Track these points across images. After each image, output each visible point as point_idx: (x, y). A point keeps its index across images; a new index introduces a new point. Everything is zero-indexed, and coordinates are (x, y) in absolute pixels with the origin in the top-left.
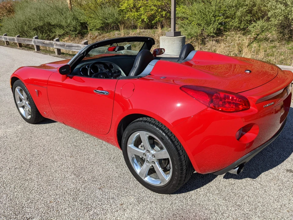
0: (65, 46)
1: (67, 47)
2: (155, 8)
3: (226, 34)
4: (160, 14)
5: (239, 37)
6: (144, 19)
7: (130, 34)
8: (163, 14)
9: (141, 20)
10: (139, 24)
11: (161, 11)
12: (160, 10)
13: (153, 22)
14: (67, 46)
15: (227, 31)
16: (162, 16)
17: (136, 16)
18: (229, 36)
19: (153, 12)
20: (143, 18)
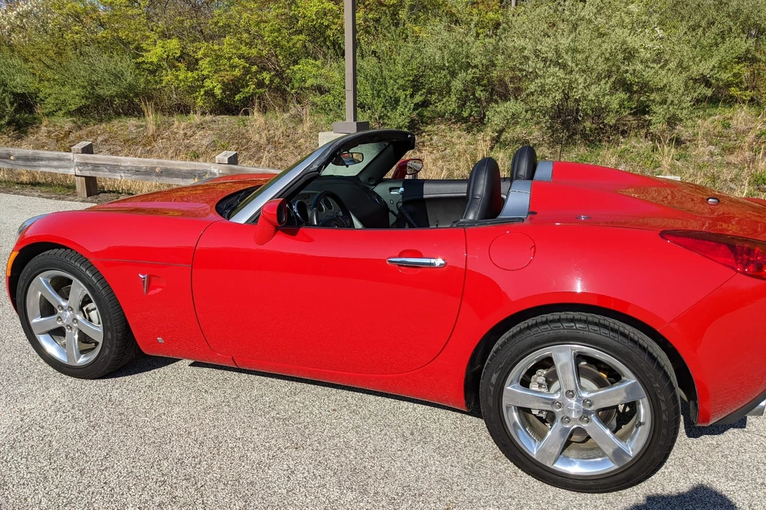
0: (12, 158)
1: (20, 162)
2: (242, 62)
3: (427, 129)
4: (257, 79)
5: (459, 137)
6: (212, 90)
7: (175, 126)
8: (263, 79)
9: (205, 91)
10: (200, 102)
11: (256, 72)
12: (254, 68)
13: (237, 97)
14: (18, 158)
15: (427, 124)
16: (260, 84)
17: (191, 80)
18: (436, 134)
19: (237, 72)
20: (211, 86)
